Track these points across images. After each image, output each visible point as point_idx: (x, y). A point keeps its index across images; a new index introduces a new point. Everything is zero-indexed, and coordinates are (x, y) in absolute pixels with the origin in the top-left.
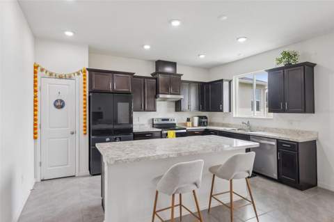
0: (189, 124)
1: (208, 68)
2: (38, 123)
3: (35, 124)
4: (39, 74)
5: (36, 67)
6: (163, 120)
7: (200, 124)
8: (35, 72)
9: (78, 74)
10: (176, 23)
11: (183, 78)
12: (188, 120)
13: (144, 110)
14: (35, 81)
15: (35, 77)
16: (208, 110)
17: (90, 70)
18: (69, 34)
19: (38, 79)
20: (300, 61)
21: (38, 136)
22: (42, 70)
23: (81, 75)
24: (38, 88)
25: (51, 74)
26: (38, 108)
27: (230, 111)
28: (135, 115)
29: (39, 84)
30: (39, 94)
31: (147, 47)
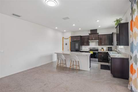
0: (102, 50)
6: (93, 48)
8: (63, 39)
10: (74, 25)
11: (99, 34)
13: (85, 45)
17: (71, 37)
18: (65, 31)
21: (63, 50)
23: (69, 39)
30: (63, 42)
31: (80, 29)
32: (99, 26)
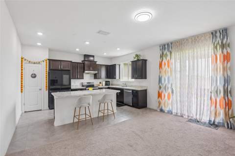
0: (101, 85)
1: (111, 58)
2: (23, 84)
3: (22, 86)
4: (24, 62)
5: (22, 59)
6: (88, 83)
7: (106, 85)
8: (22, 61)
9: (43, 61)
10: (87, 43)
11: (97, 63)
12: (100, 83)
13: (78, 78)
14: (22, 65)
15: (22, 63)
16: (110, 78)
17: (49, 60)
18: (39, 44)
19: (23, 64)
20: (141, 58)
21: (23, 91)
22: (25, 60)
23: (45, 63)
24: (23, 69)
25: (29, 62)
26: (23, 78)
27: (120, 78)
28: (72, 81)
29: (23, 67)
30: (23, 71)
31: (77, 50)
32: (105, 54)
